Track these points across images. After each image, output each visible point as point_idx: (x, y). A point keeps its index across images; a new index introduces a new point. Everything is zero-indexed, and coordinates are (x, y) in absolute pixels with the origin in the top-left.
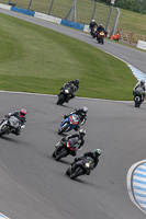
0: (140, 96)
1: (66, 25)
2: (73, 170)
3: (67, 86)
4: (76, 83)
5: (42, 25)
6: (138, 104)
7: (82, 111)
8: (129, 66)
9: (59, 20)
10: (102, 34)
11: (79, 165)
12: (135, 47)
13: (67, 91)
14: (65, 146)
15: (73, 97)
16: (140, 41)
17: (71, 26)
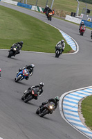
0: (60, 50)
1: (21, 6)
2: (42, 111)
3: (15, 46)
4: (21, 44)
5: (5, 6)
6: (57, 56)
7: (31, 67)
8: (60, 31)
9: (16, 3)
10: (51, 14)
11: (46, 108)
12: (64, 19)
13: (15, 49)
14: (31, 93)
15: (19, 53)
16: (67, 16)
17: (24, 6)
